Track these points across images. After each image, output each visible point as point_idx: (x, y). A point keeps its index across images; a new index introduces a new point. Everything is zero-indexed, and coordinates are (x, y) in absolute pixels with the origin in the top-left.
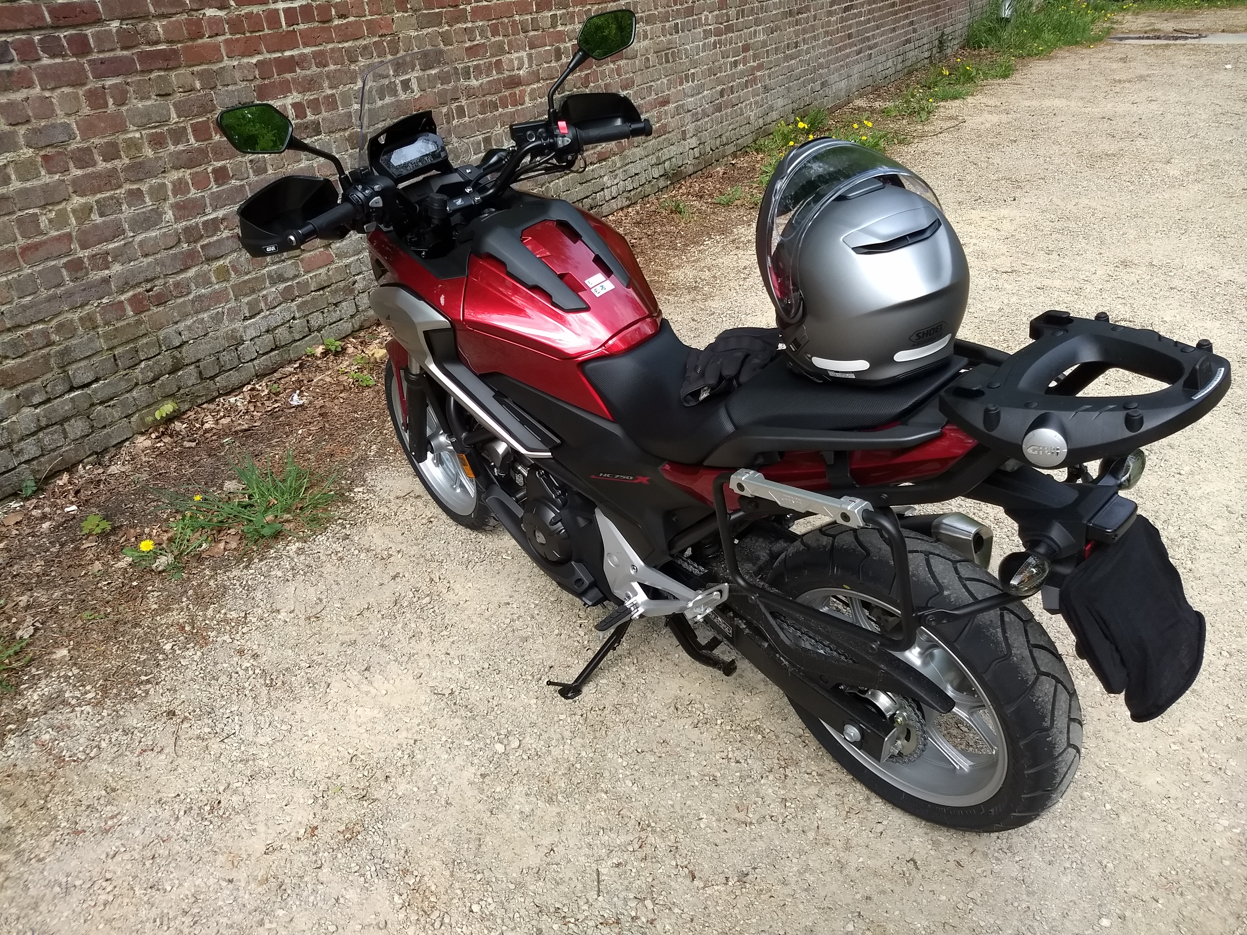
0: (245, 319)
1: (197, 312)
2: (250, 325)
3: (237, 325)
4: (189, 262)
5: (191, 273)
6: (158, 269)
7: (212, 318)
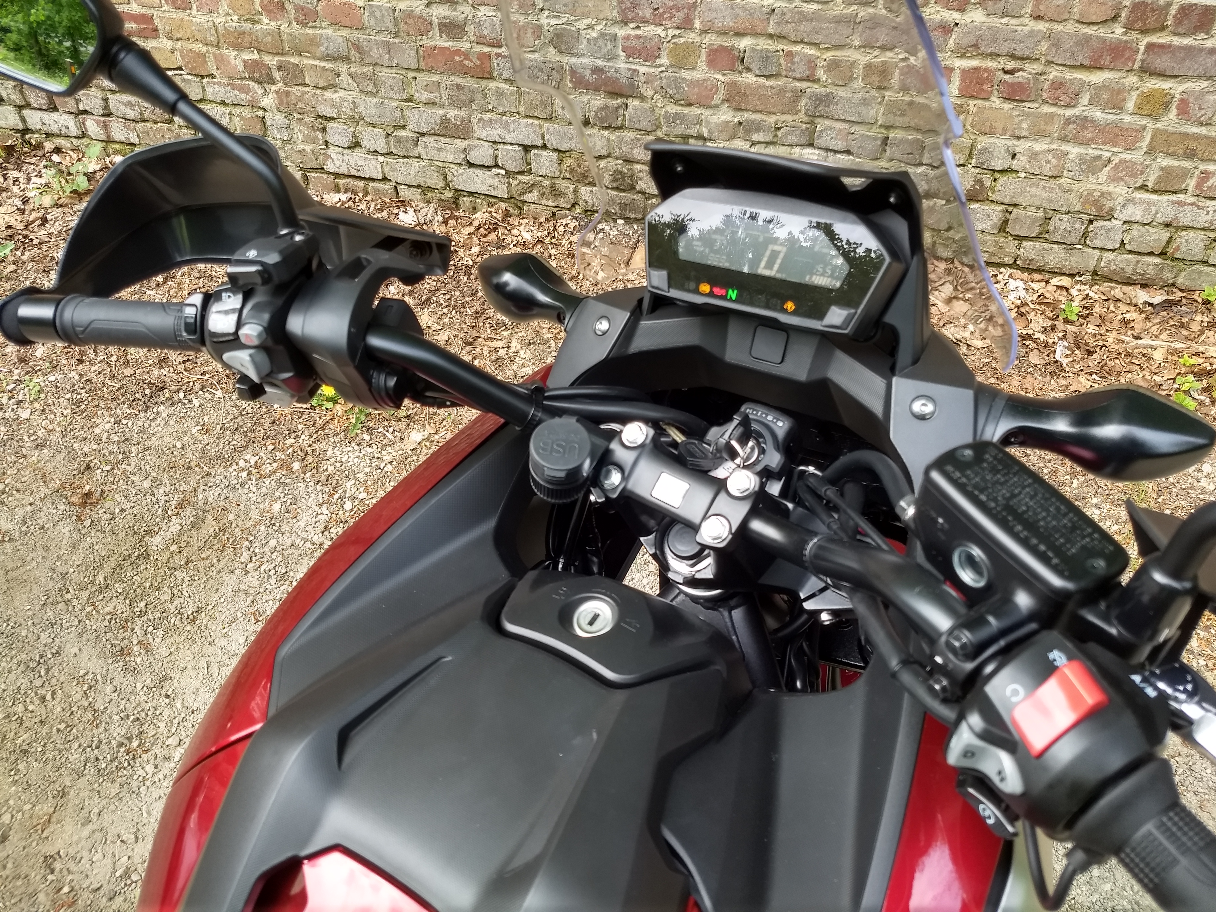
0: (1143, 187)
1: (1063, 139)
2: (1142, 202)
3: (1120, 190)
4: (1107, 60)
5: (1097, 78)
6: (1044, 47)
7: (1082, 160)
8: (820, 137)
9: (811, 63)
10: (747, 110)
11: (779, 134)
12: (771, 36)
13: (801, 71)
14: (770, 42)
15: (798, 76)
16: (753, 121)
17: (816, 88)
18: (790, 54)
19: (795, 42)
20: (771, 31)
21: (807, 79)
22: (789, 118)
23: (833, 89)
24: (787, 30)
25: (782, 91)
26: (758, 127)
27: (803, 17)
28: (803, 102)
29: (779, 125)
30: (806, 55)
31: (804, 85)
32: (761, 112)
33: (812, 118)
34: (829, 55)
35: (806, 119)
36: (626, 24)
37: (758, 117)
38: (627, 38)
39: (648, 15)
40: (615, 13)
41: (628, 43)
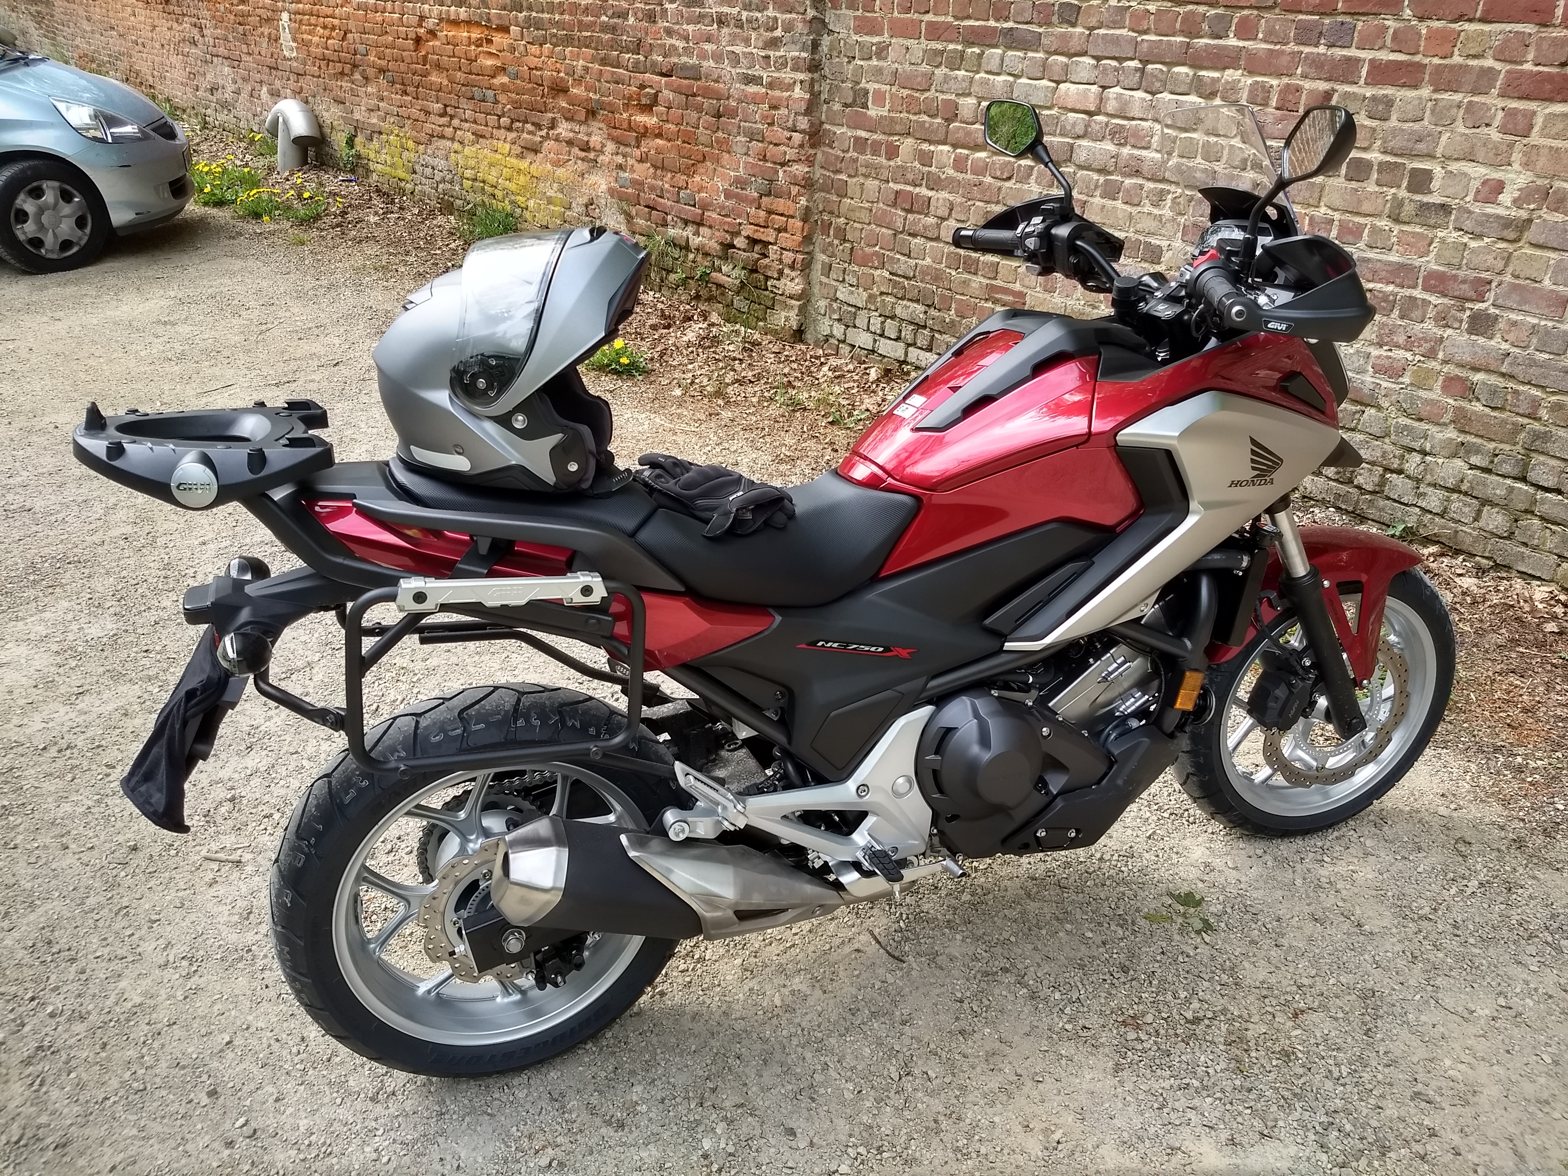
8: (1533, 469)
9: (1536, 404)
10: (1471, 434)
11: (1496, 460)
12: (1503, 375)
13: (1524, 408)
14: (1501, 380)
15: (1521, 412)
16: (1474, 444)
17: (1536, 426)
18: (1516, 392)
19: (1523, 383)
20: (1504, 370)
21: (1528, 416)
22: (1507, 447)
23: (1553, 429)
24: (1518, 371)
25: (1504, 422)
26: (1478, 451)
27: (1533, 363)
28: (1523, 435)
29: (1497, 452)
30: (1531, 396)
31: (1526, 421)
32: (1482, 437)
33: (1529, 450)
34: (1554, 398)
35: (1522, 451)
36: (1381, 347)
37: (1479, 441)
38: (1379, 357)
39: (1401, 342)
40: (1374, 336)
41: (1378, 362)
